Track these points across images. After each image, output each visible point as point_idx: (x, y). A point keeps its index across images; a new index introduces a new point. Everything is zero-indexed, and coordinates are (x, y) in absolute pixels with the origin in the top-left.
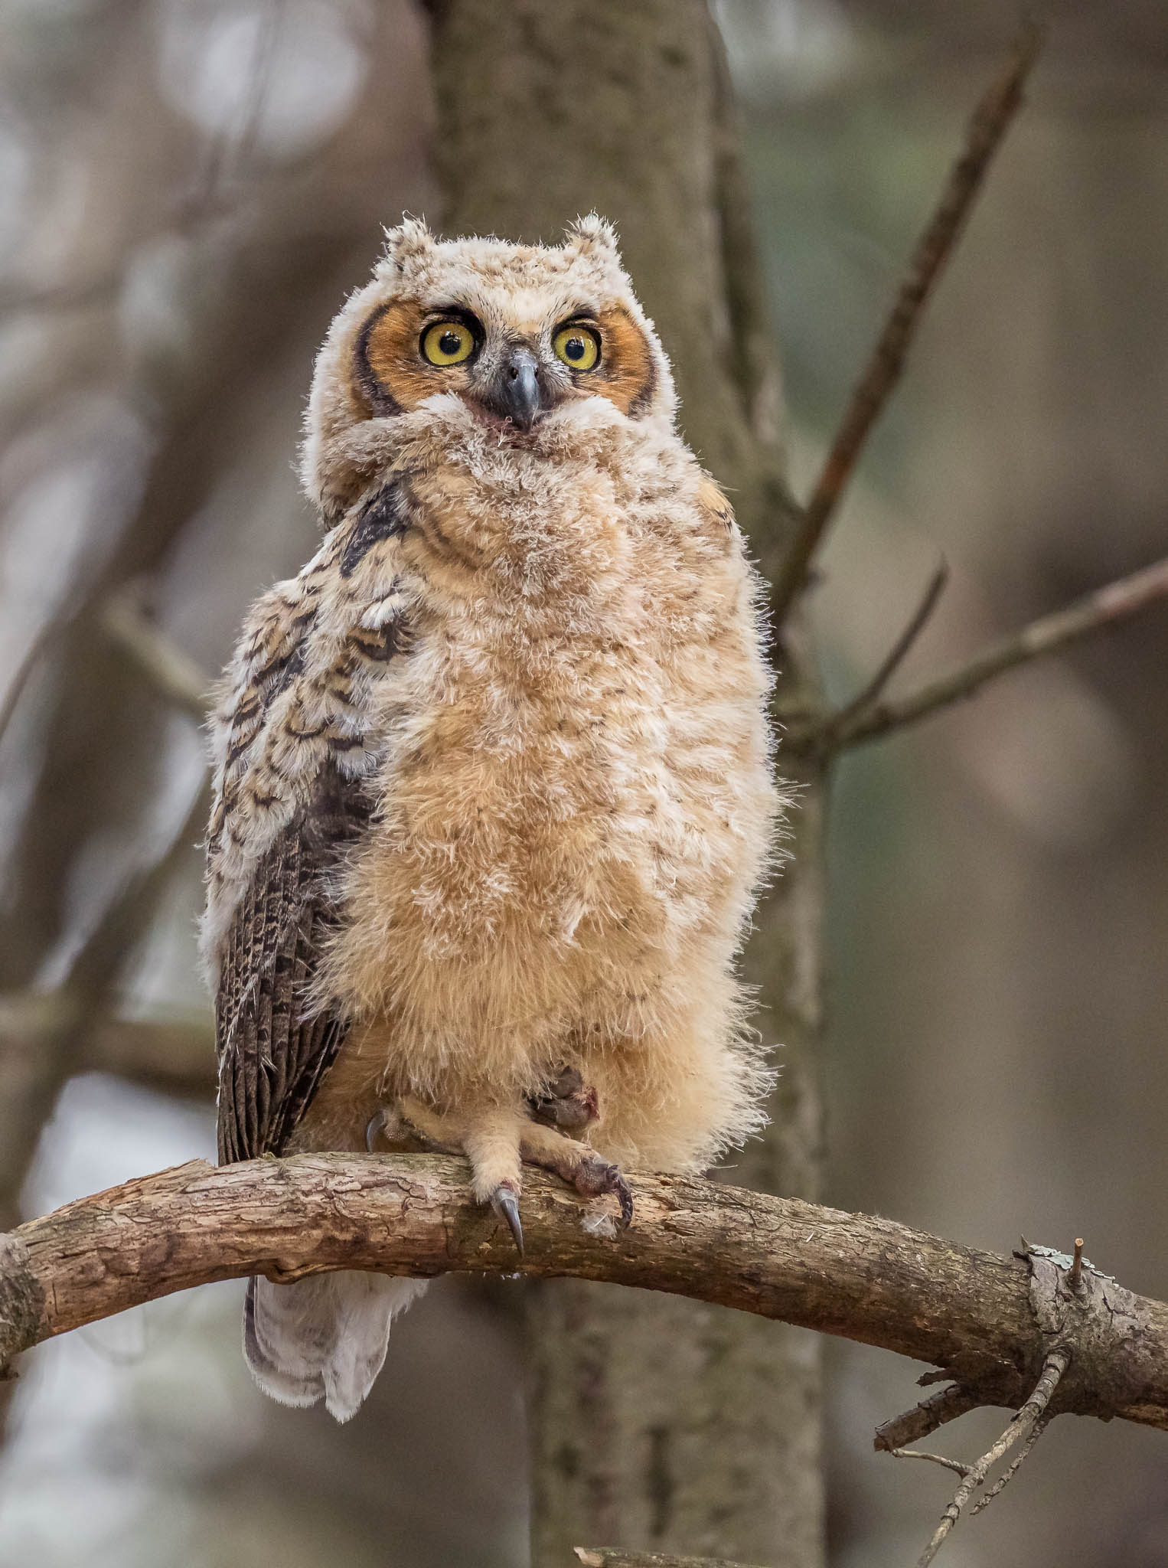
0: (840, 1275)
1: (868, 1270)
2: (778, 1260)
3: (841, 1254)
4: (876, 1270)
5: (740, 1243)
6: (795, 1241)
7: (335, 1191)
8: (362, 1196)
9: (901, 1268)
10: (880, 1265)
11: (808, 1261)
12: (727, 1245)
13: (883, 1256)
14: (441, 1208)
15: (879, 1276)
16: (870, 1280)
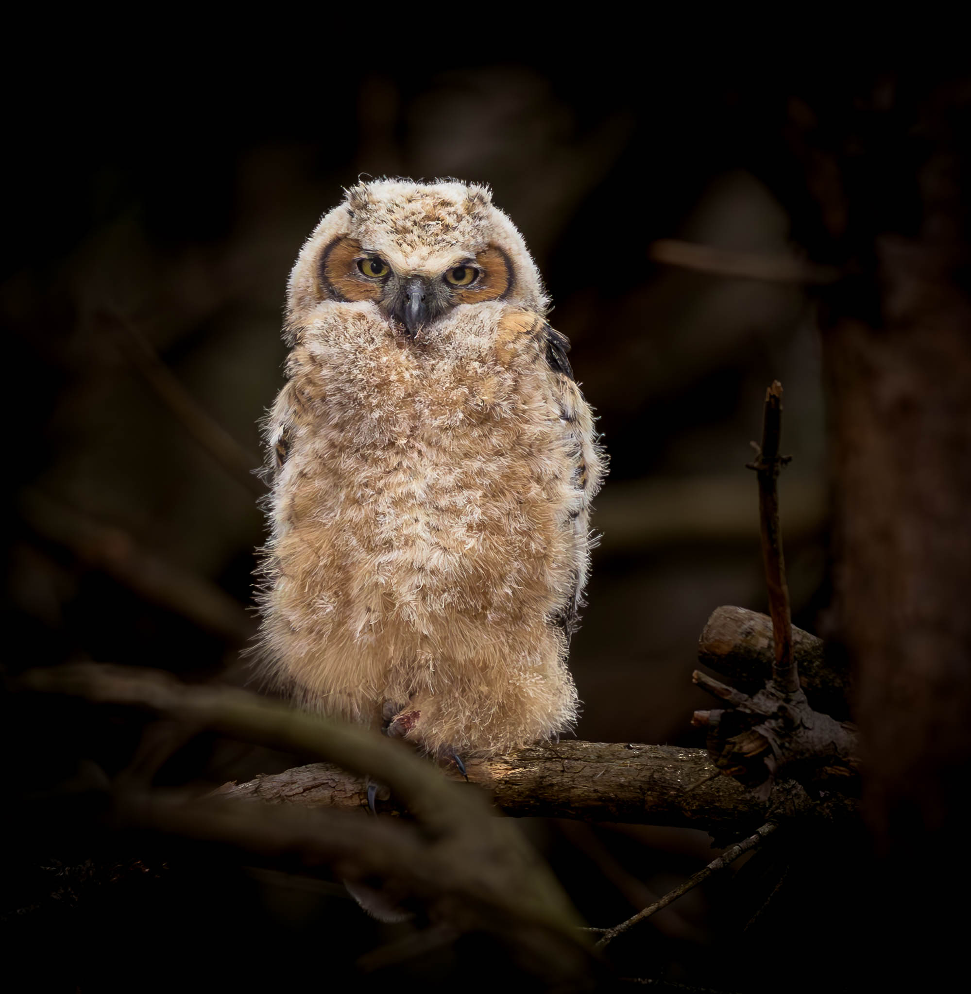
0: (623, 794)
1: (641, 788)
2: (578, 792)
3: (623, 780)
4: (645, 786)
5: (552, 785)
6: (592, 777)
7: (286, 796)
8: (303, 796)
9: (663, 782)
10: (648, 783)
11: (599, 788)
12: (544, 788)
13: (652, 776)
14: (357, 795)
15: (648, 790)
16: (644, 794)
